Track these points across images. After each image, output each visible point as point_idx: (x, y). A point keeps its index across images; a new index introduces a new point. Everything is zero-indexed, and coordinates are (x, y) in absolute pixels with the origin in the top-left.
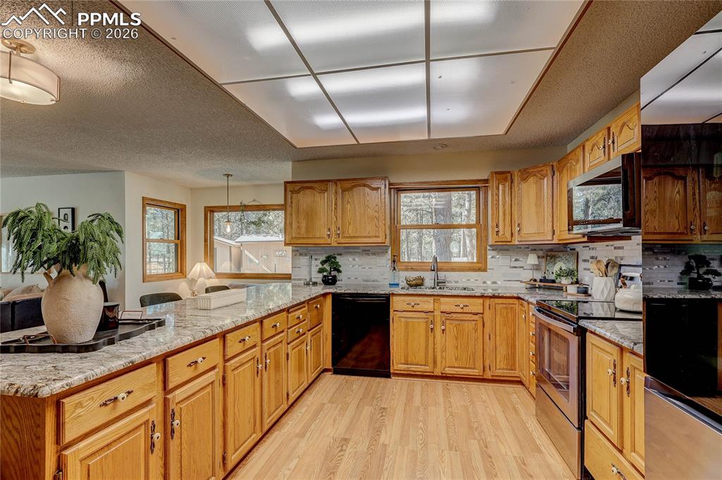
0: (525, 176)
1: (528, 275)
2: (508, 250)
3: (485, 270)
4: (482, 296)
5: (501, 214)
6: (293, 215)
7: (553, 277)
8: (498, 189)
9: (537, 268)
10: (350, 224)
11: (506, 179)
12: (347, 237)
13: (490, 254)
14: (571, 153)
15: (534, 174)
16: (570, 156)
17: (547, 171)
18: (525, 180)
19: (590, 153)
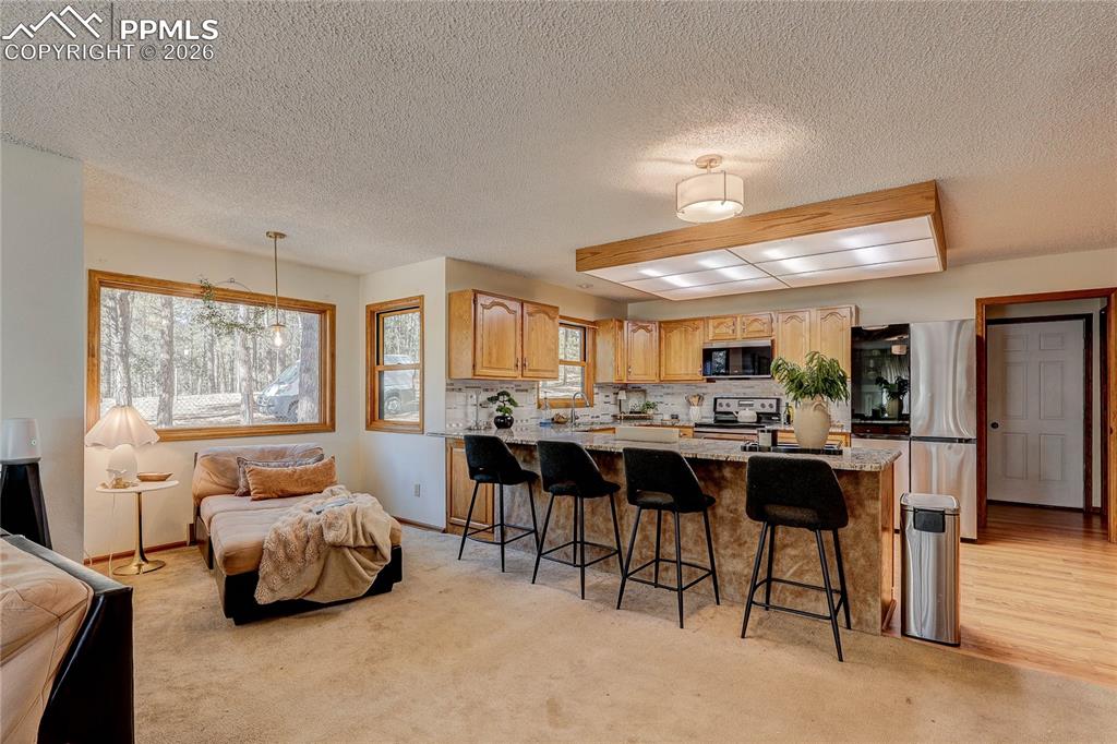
0: (634, 328)
3: (590, 405)
6: (484, 337)
7: (640, 409)
11: (621, 327)
12: (531, 370)
13: (596, 390)
14: (685, 320)
15: (643, 328)
16: (686, 323)
17: (652, 327)
18: (634, 331)
19: (714, 328)
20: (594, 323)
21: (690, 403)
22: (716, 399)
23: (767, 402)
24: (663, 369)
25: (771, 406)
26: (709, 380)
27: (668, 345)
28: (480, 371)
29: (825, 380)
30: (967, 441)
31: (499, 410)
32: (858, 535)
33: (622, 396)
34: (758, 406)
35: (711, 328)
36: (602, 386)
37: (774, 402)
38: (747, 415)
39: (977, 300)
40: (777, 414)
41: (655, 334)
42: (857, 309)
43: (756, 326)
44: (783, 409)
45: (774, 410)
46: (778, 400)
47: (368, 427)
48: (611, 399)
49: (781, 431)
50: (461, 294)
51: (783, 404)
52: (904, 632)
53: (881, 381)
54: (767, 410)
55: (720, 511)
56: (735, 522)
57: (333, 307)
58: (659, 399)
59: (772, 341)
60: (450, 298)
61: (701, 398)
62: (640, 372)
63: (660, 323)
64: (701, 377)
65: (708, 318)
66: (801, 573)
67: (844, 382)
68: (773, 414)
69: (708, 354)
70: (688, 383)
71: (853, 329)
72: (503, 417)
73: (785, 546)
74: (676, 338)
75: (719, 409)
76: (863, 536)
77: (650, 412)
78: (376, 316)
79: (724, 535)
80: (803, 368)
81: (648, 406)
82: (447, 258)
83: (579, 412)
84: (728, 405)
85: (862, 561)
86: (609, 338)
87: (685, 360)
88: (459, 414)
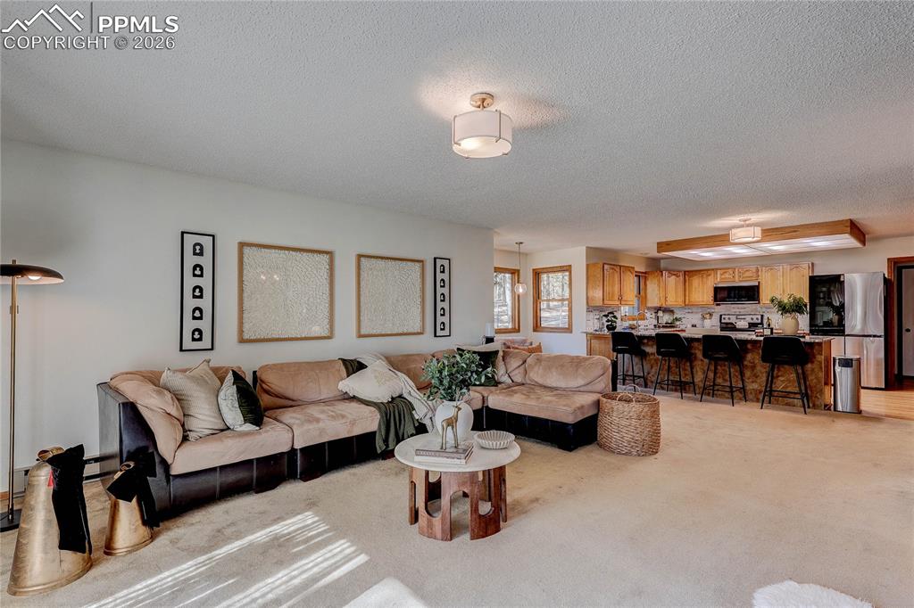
14: (700, 271)
15: (674, 275)
16: (702, 272)
17: (679, 274)
18: (670, 277)
19: (721, 275)
20: (645, 273)
21: (704, 318)
22: (721, 316)
23: (754, 317)
24: (687, 298)
25: (757, 319)
26: (717, 305)
27: (690, 285)
28: (606, 302)
29: (797, 306)
30: (878, 337)
31: (608, 321)
32: (813, 370)
33: (660, 314)
34: (749, 319)
35: (719, 275)
36: (649, 309)
37: (759, 317)
38: (742, 324)
39: (889, 259)
40: (762, 323)
41: (682, 278)
42: (813, 264)
43: (747, 274)
44: (765, 321)
45: (759, 321)
46: (762, 316)
47: (535, 330)
48: (654, 315)
50: (595, 264)
51: (765, 317)
52: (835, 410)
53: (830, 304)
54: (755, 321)
55: (746, 363)
56: (753, 367)
57: (518, 271)
58: (682, 316)
59: (759, 283)
60: (588, 266)
61: (711, 315)
62: (673, 299)
63: (685, 272)
64: (712, 302)
65: (717, 269)
66: (786, 387)
67: (806, 306)
68: (759, 324)
69: (717, 290)
70: (702, 307)
71: (810, 277)
72: (611, 325)
73: (778, 376)
74: (696, 281)
75: (723, 321)
76: (816, 370)
77: (678, 323)
78: (537, 274)
79: (748, 373)
80: (786, 301)
81: (677, 319)
82: (587, 247)
83: (640, 322)
84: (729, 319)
85: (815, 381)
86: (656, 281)
87: (702, 292)
88: (591, 323)
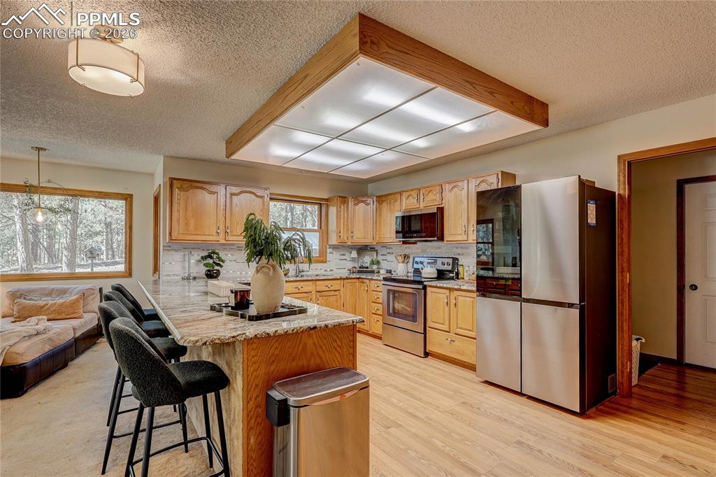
0: (356, 202)
1: (350, 265)
2: (338, 248)
3: (325, 262)
4: (341, 279)
5: (342, 224)
6: (181, 212)
7: (368, 265)
8: (340, 207)
9: (353, 260)
10: (238, 224)
11: (345, 202)
12: (235, 236)
13: (329, 250)
14: (389, 195)
15: (363, 202)
16: (390, 197)
17: (370, 201)
18: (356, 204)
19: (406, 199)
20: (327, 200)
21: (398, 261)
22: (414, 258)
23: (445, 262)
24: (378, 233)
25: (448, 264)
27: (381, 214)
30: (571, 305)
34: (439, 264)
35: (404, 199)
36: (334, 247)
37: (450, 261)
39: (619, 157)
41: (373, 206)
43: (431, 196)
45: (450, 268)
46: (454, 259)
49: (431, 286)
57: (132, 196)
61: (406, 257)
62: (360, 235)
63: (376, 197)
68: (450, 272)
74: (385, 208)
75: (415, 266)
87: (390, 226)
